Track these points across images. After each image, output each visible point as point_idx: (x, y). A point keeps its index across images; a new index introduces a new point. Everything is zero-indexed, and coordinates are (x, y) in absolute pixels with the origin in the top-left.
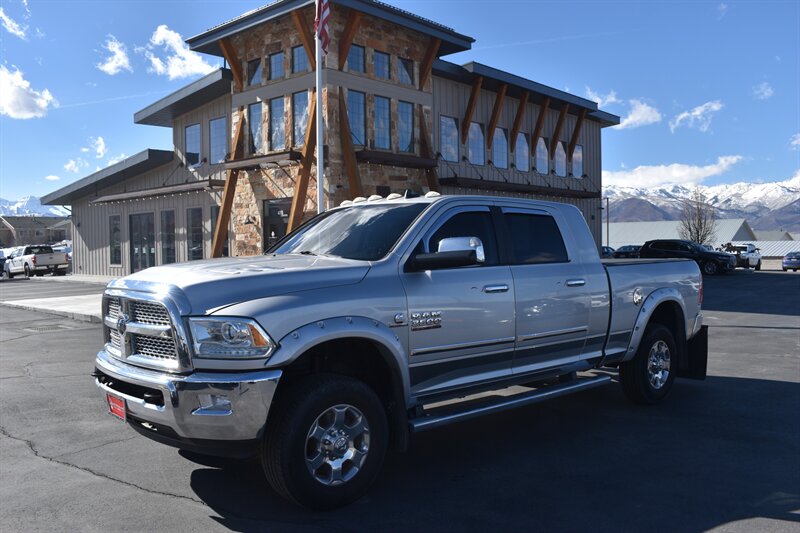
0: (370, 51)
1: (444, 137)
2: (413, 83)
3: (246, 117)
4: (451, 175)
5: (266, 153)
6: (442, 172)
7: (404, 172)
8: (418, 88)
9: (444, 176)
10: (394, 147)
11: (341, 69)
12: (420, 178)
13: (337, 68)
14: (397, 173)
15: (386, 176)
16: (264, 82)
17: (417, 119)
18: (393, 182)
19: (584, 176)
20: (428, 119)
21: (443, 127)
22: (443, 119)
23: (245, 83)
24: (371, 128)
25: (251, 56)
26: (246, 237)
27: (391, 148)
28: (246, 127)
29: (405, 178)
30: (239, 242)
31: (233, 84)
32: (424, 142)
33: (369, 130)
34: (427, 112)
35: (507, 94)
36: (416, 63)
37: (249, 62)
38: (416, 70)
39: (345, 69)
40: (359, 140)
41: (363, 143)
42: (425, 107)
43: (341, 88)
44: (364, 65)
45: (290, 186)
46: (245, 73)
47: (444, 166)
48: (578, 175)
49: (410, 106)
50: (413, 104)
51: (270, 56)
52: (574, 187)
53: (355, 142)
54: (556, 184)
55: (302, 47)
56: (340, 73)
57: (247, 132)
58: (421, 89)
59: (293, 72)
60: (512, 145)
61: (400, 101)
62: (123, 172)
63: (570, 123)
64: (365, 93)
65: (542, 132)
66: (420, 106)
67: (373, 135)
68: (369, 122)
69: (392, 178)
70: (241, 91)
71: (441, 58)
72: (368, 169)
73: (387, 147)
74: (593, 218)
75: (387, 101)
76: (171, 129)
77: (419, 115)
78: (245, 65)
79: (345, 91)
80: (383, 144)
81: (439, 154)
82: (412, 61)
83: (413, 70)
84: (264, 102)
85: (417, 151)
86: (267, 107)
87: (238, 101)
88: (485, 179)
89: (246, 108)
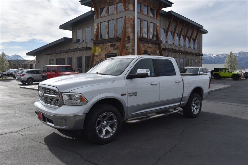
0: (143, 5)
1: (161, 35)
2: (154, 16)
3: (99, 26)
4: (165, 47)
5: (107, 38)
6: (163, 46)
8: (155, 18)
10: (148, 37)
12: (156, 48)
13: (133, 10)
14: (149, 46)
15: (146, 47)
16: (106, 15)
17: (155, 28)
18: (148, 49)
19: (198, 49)
20: (158, 29)
21: (161, 32)
22: (161, 29)
23: (99, 16)
24: (143, 30)
25: (102, 6)
28: (99, 30)
29: (152, 48)
31: (95, 16)
32: (157, 36)
33: (142, 32)
34: (158, 26)
35: (179, 22)
36: (155, 10)
37: (101, 8)
38: (155, 13)
41: (140, 36)
42: (158, 25)
44: (140, 10)
45: (115, 49)
46: (99, 12)
48: (196, 48)
49: (153, 24)
50: (154, 23)
51: (108, 6)
55: (122, 3)
57: (99, 31)
58: (156, 19)
59: (117, 11)
60: (179, 39)
61: (151, 22)
62: (55, 45)
64: (140, 19)
66: (156, 24)
67: (143, 33)
70: (98, 18)
71: (162, 9)
72: (142, 44)
74: (200, 62)
75: (147, 22)
76: (71, 31)
77: (155, 26)
78: (99, 9)
80: (145, 36)
83: (154, 12)
84: (106, 22)
85: (155, 39)
86: (107, 23)
87: (97, 21)
88: (173, 49)
89: (99, 24)
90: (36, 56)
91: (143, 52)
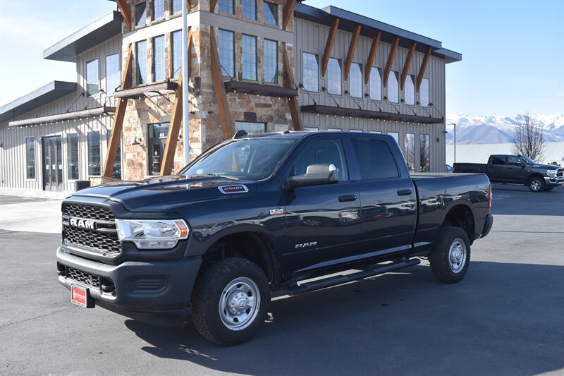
1: (305, 71)
2: (277, 24)
3: (134, 53)
4: (313, 104)
5: (150, 83)
6: (302, 100)
7: (268, 100)
8: (281, 28)
9: (306, 104)
10: (259, 78)
11: (212, 10)
12: (283, 106)
13: (208, 9)
14: (261, 101)
15: (253, 104)
16: (148, 21)
17: (280, 55)
18: (259, 109)
19: (430, 104)
20: (290, 55)
21: (305, 62)
22: (305, 55)
23: (133, 24)
24: (240, 62)
26: (134, 156)
27: (257, 80)
28: (135, 62)
29: (270, 106)
30: (129, 160)
31: (124, 25)
32: (286, 75)
33: (237, 65)
34: (290, 48)
35: (361, 34)
36: (280, 7)
37: (136, 6)
38: (280, 13)
39: (216, 11)
40: (228, 72)
41: (232, 76)
42: (288, 45)
43: (212, 28)
44: (234, 8)
45: (168, 111)
46: (133, 15)
47: (306, 96)
48: (425, 101)
49: (275, 43)
50: (277, 42)
52: (421, 114)
53: (224, 74)
54: (404, 111)
56: (212, 14)
57: (134, 66)
58: (284, 29)
59: (172, 14)
60: (366, 78)
61: (265, 39)
62: (35, 100)
63: (417, 59)
64: (234, 32)
65: (393, 66)
66: (284, 43)
67: (241, 68)
68: (237, 58)
69: (258, 105)
70: (130, 31)
72: (237, 98)
73: (254, 79)
74: (438, 140)
75: (254, 39)
76: (75, 64)
77: (282, 51)
78: (133, 9)
79: (216, 29)
80: (249, 76)
81: (301, 85)
82: (277, 5)
83: (277, 12)
84: (148, 41)
85: (280, 82)
86: (151, 44)
87: (128, 40)
88: (341, 106)
89: (133, 46)
91: (242, 117)
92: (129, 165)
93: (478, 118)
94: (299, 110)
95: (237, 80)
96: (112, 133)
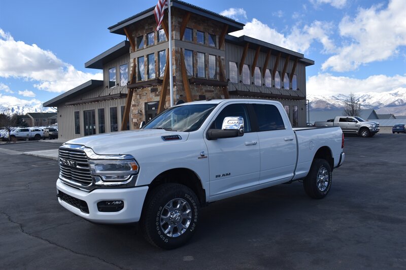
0: (195, 31)
1: (231, 71)
2: (216, 46)
3: (136, 63)
4: (235, 90)
5: (146, 80)
6: (230, 88)
7: (212, 88)
8: (218, 48)
9: (231, 90)
10: (207, 76)
11: (181, 39)
12: (220, 91)
13: (179, 39)
14: (209, 89)
15: (204, 90)
16: (145, 46)
17: (218, 63)
18: (207, 93)
19: (298, 89)
20: (223, 63)
21: (230, 67)
22: (230, 63)
23: (136, 48)
24: (197, 67)
25: (139, 34)
26: (138, 120)
28: (137, 68)
29: (213, 91)
30: (134, 122)
31: (131, 48)
32: (221, 74)
33: (195, 69)
34: (223, 59)
35: (260, 51)
36: (217, 37)
37: (138, 38)
38: (217, 40)
39: (183, 39)
40: (190, 73)
41: (192, 74)
42: (222, 57)
43: (181, 49)
44: (192, 38)
45: (157, 95)
46: (136, 43)
47: (231, 85)
48: (295, 89)
49: (214, 57)
50: (216, 56)
51: (147, 34)
52: (293, 94)
53: (189, 74)
54: (284, 93)
55: (163, 30)
56: (181, 42)
57: (137, 71)
58: (219, 49)
59: (158, 41)
60: (263, 75)
61: (210, 54)
63: (290, 66)
64: (193, 51)
65: (278, 69)
66: (219, 57)
67: (197, 71)
68: (195, 65)
69: (206, 91)
70: (134, 51)
71: (229, 34)
72: (195, 87)
73: (204, 76)
74: (302, 109)
75: (203, 54)
76: (102, 70)
77: (218, 60)
78: (136, 39)
79: (183, 50)
80: (202, 75)
81: (229, 80)
82: (215, 36)
83: (215, 40)
84: (145, 56)
85: (218, 78)
86: (146, 59)
87: (134, 55)
88: (251, 91)
89: (136, 59)
90: (56, 108)
91: (198, 98)
92: (135, 125)
93: (317, 97)
94: (228, 93)
95: (195, 77)
96: (126, 108)
